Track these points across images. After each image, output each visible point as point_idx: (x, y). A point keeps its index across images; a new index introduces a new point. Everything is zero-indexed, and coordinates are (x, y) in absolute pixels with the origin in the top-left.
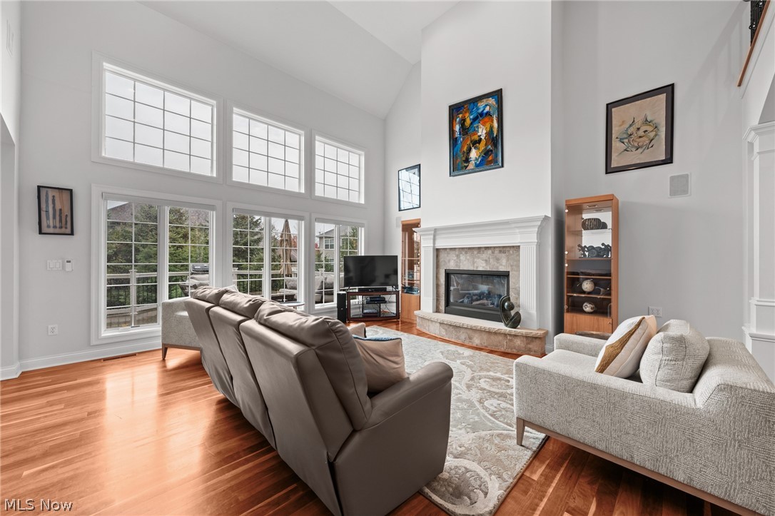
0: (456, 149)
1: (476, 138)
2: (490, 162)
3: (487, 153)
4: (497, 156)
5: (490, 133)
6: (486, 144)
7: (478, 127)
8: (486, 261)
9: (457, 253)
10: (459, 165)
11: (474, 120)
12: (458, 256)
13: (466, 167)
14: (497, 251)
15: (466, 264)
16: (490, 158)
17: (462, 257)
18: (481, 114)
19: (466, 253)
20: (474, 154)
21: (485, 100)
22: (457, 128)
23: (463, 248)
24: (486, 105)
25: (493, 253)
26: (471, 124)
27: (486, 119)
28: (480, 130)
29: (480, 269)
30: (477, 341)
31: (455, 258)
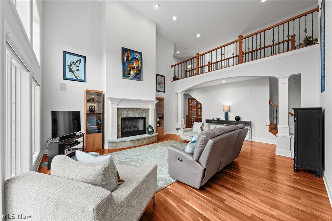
0: (125, 67)
1: (133, 66)
2: (138, 78)
3: (137, 74)
4: (140, 76)
5: (138, 67)
6: (137, 70)
7: (134, 62)
8: (139, 113)
9: (127, 110)
10: (126, 74)
11: (133, 59)
12: (128, 112)
13: (129, 77)
14: (142, 110)
15: (131, 115)
16: (138, 76)
17: (129, 112)
18: (135, 58)
19: (131, 110)
20: (132, 72)
21: (136, 53)
22: (125, 58)
23: (130, 109)
24: (137, 56)
25: (141, 111)
26: (131, 60)
27: (137, 61)
28: (135, 64)
29: (137, 117)
30: (145, 142)
31: (126, 113)
